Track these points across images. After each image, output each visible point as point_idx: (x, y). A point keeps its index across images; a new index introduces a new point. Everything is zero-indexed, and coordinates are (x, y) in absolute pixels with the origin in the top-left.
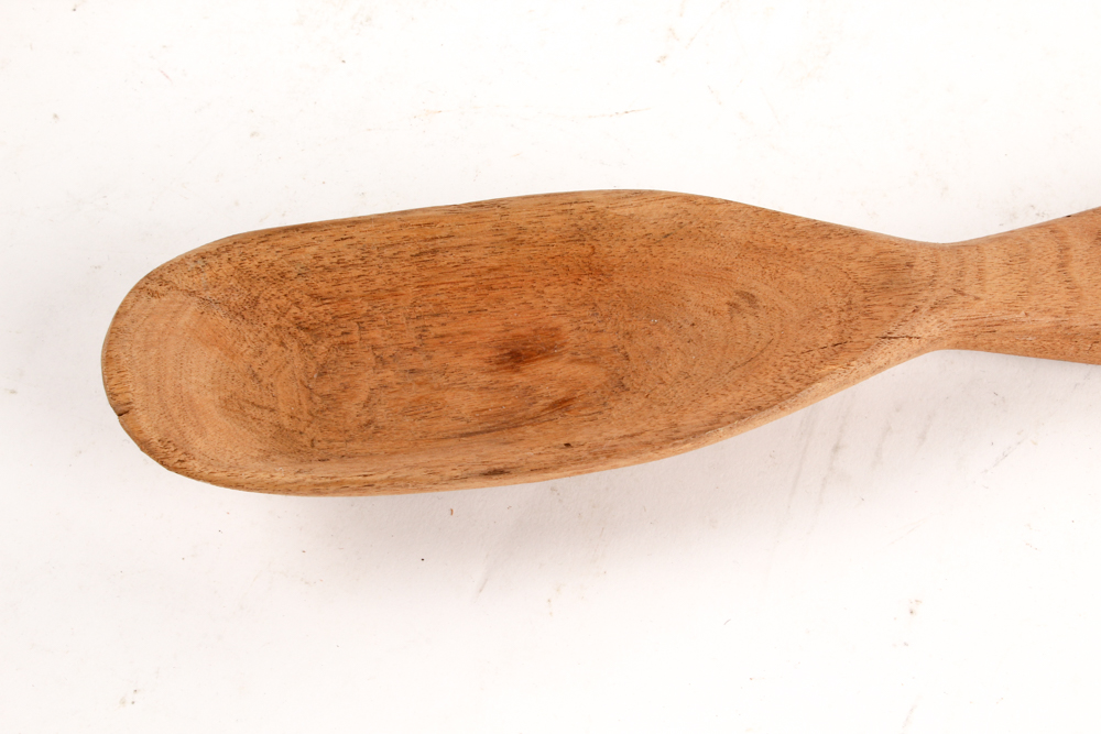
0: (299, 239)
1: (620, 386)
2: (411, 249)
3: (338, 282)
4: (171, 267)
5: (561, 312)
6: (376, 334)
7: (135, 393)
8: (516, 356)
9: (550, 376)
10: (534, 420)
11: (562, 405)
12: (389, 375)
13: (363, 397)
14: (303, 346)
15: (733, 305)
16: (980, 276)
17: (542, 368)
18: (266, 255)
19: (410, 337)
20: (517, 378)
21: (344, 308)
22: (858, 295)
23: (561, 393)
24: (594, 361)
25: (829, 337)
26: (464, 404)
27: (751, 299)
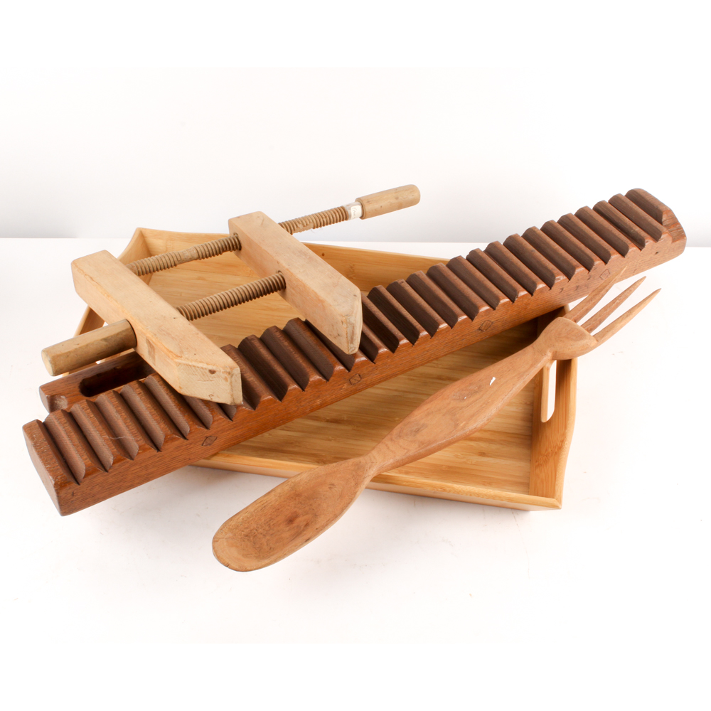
0: (238, 517)
1: (316, 515)
2: (260, 508)
3: (249, 522)
4: (217, 534)
5: (295, 507)
6: (260, 530)
7: (227, 561)
8: (291, 521)
9: (301, 521)
10: (304, 530)
11: (307, 525)
12: (268, 537)
13: (266, 544)
14: (248, 540)
15: (330, 488)
16: (375, 458)
17: (298, 520)
18: (233, 523)
19: (267, 528)
20: (294, 525)
21: (252, 528)
22: (354, 473)
23: (305, 523)
24: (307, 514)
25: (353, 483)
26: (287, 535)
27: (333, 485)
